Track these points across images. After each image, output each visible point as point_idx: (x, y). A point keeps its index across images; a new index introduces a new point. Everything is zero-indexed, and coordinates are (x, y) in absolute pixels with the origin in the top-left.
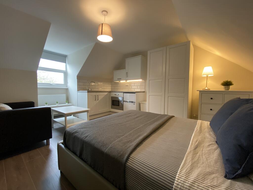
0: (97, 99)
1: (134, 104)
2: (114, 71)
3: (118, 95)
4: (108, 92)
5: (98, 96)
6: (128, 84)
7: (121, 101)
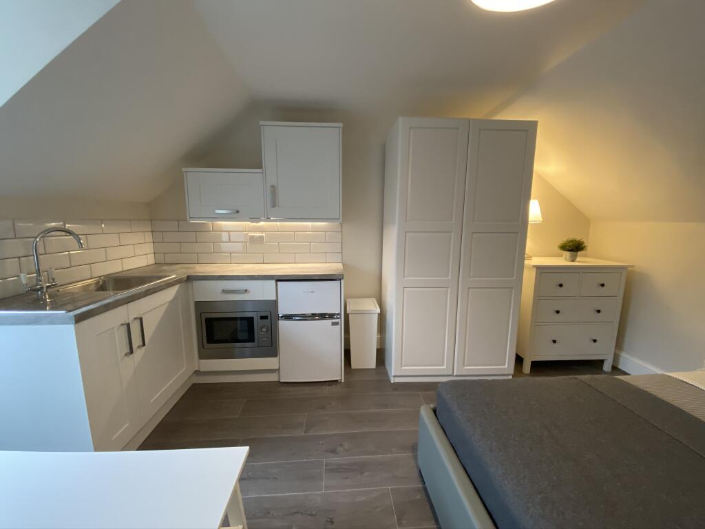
0: (136, 341)
2: (184, 169)
3: (246, 290)
4: (179, 285)
5: (141, 319)
6: (264, 235)
7: (262, 318)
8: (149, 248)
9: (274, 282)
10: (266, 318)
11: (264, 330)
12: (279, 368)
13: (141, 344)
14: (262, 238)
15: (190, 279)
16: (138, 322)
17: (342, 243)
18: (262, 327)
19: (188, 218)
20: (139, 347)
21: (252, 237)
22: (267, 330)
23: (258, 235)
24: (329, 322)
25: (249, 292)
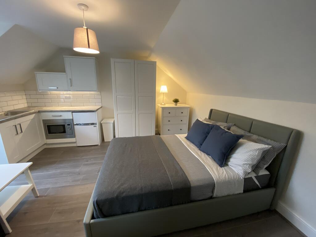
0: (19, 131)
1: (96, 126)
2: (35, 72)
4: (35, 114)
5: (20, 124)
7: (68, 125)
8: (25, 101)
12: (76, 142)
13: (21, 132)
14: (70, 97)
15: (39, 112)
17: (101, 99)
18: (68, 128)
19: (38, 90)
20: (20, 133)
24: (93, 126)
25: (62, 116)
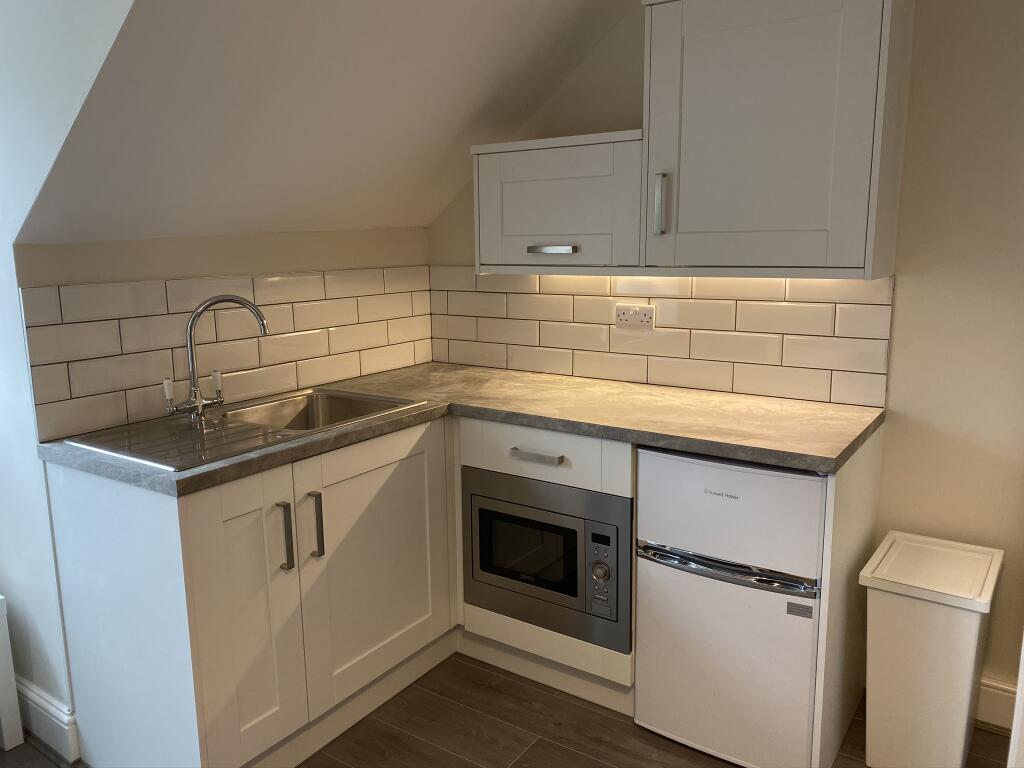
0: (306, 542)
1: (806, 612)
2: (475, 149)
3: (561, 460)
4: (428, 424)
5: (318, 497)
6: (653, 306)
7: (596, 538)
8: (422, 327)
9: (628, 448)
10: (605, 540)
11: (600, 571)
12: (634, 685)
13: (315, 549)
14: (647, 315)
15: (453, 412)
16: (312, 502)
17: (890, 341)
18: (598, 563)
19: (477, 264)
20: (311, 556)
21: (622, 313)
22: (607, 575)
23: (639, 305)
24: (781, 600)
25: (569, 465)
